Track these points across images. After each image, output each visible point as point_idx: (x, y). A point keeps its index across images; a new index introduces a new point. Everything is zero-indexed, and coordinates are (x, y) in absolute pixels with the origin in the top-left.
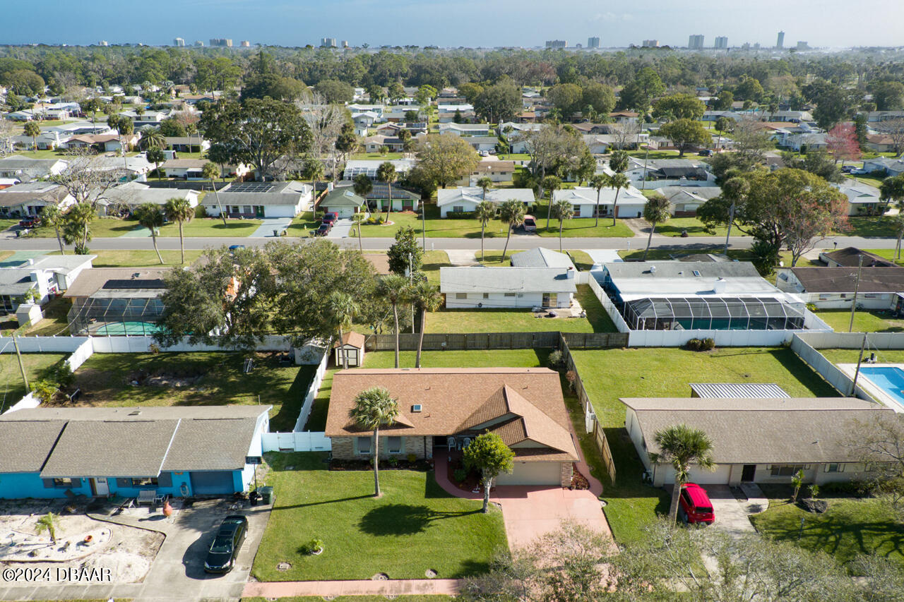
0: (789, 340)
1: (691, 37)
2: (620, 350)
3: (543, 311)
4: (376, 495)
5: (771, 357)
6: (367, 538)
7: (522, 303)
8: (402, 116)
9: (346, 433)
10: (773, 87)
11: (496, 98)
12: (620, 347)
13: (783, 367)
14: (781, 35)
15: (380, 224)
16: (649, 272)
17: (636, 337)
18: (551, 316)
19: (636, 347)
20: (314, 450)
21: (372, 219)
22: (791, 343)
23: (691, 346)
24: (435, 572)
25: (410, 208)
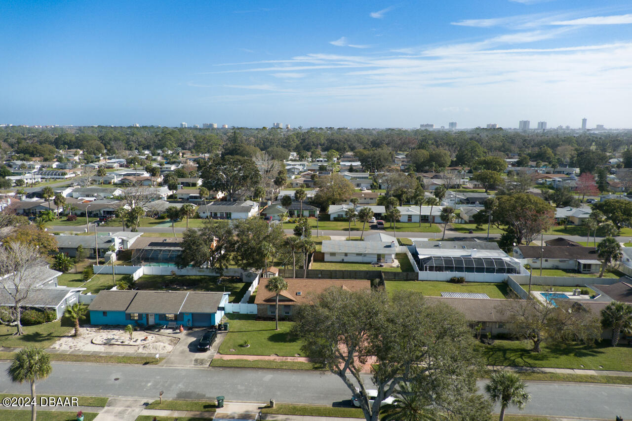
0: (506, 279)
1: (520, 122)
2: (414, 282)
3: (377, 264)
4: (277, 329)
5: (495, 287)
6: (270, 343)
7: (366, 259)
8: (317, 168)
9: (264, 303)
10: (559, 153)
11: (375, 157)
12: (414, 280)
13: (500, 292)
14: (584, 121)
15: (295, 223)
16: (438, 246)
17: (422, 275)
18: (381, 266)
19: (422, 281)
20: (249, 313)
21: (291, 220)
22: (507, 281)
23: (453, 281)
24: (299, 355)
25: (314, 216)
